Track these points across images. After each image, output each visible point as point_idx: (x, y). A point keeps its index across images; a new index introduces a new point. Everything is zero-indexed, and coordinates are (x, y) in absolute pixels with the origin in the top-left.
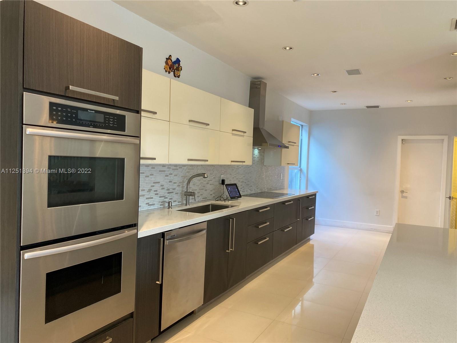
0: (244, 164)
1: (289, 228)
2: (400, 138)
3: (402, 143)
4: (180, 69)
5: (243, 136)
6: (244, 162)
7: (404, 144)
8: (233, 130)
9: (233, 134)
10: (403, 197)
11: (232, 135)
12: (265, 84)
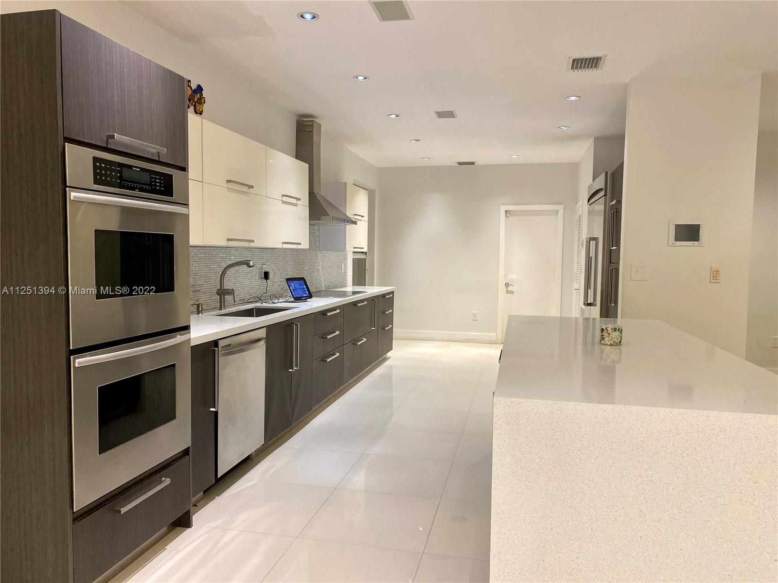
0: (299, 247)
1: (363, 340)
2: (503, 208)
3: (506, 216)
4: (203, 102)
5: (296, 205)
6: (300, 244)
7: (508, 217)
8: (283, 196)
9: (284, 202)
10: (508, 292)
11: (282, 203)
12: (320, 126)
